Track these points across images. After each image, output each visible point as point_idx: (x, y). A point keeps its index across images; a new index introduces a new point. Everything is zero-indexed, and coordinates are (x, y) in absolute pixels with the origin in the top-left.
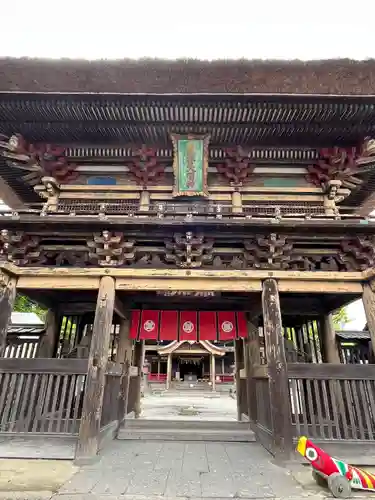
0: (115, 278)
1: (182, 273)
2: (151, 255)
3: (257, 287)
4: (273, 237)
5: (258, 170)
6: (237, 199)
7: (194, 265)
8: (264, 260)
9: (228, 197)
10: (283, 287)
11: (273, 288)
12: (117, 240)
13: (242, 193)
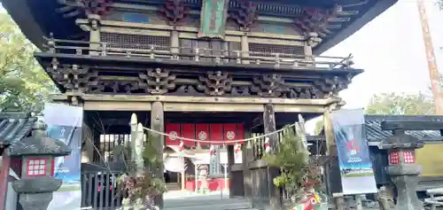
0: (163, 102)
1: (212, 99)
2: (187, 85)
3: (261, 109)
4: (274, 76)
5: (260, 18)
6: (245, 42)
7: (220, 93)
8: (265, 90)
9: (238, 39)
10: (277, 109)
11: (271, 109)
12: (166, 75)
13: (249, 37)
